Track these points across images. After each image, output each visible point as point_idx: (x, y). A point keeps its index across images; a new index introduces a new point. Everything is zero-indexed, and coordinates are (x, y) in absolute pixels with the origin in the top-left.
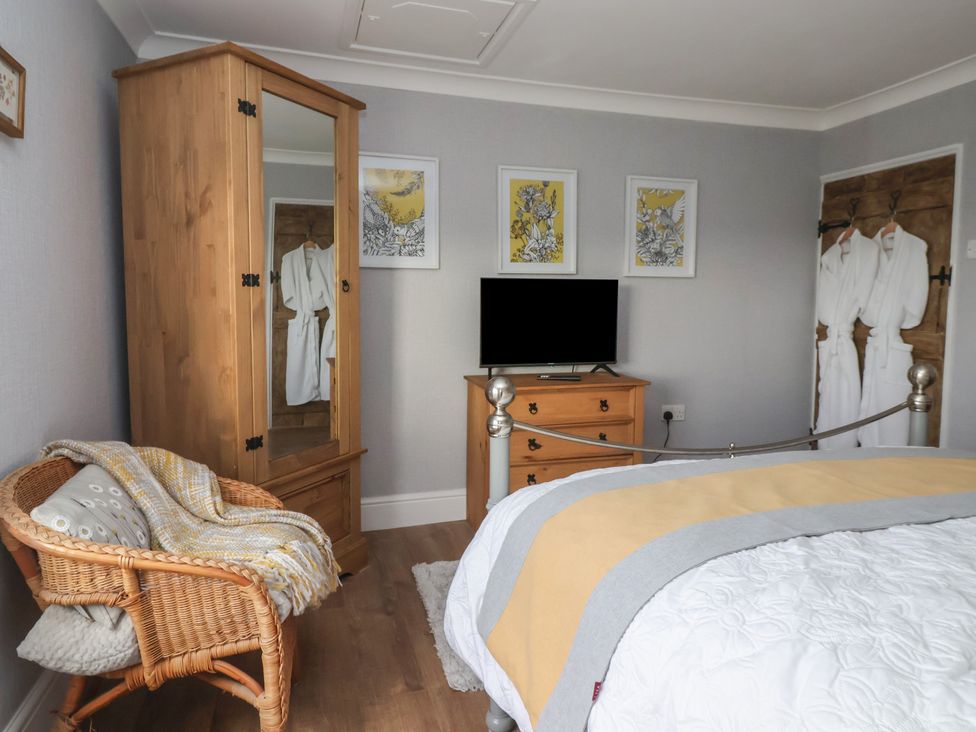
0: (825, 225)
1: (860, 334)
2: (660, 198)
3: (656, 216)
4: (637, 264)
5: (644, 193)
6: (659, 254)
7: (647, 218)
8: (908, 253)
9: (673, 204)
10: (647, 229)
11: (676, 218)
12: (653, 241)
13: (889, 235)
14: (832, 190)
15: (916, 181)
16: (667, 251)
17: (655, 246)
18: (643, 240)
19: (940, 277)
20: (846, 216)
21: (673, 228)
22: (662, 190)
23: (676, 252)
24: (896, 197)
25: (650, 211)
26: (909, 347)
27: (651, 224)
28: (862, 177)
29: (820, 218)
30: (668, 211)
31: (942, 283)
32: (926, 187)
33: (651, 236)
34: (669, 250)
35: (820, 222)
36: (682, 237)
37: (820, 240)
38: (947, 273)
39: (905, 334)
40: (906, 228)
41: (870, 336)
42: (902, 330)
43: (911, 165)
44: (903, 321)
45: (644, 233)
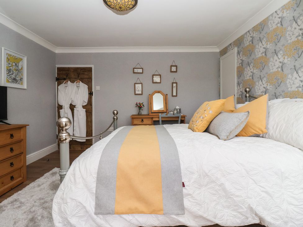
0: (58, 78)
1: (72, 107)
2: (14, 59)
3: (13, 65)
4: (7, 82)
5: (8, 56)
6: (14, 79)
7: (10, 65)
8: (83, 88)
9: (19, 63)
10: (10, 69)
11: (20, 67)
12: (12, 74)
13: (78, 83)
14: (59, 69)
15: (83, 71)
16: (17, 79)
17: (13, 76)
18: (9, 73)
19: (91, 94)
20: (65, 77)
21: (19, 71)
22: (15, 57)
23: (20, 79)
24: (79, 75)
25: (11, 63)
26: (85, 110)
27: (12, 68)
28: (69, 68)
29: (56, 76)
30: (17, 64)
31: (91, 95)
32: (86, 73)
33: (12, 72)
34: (18, 79)
35: (56, 77)
36: (22, 74)
37: (57, 82)
38: (92, 93)
39: (84, 107)
40: (82, 82)
41: (75, 108)
42: (83, 106)
43: (82, 68)
44: (83, 104)
45: (9, 71)
